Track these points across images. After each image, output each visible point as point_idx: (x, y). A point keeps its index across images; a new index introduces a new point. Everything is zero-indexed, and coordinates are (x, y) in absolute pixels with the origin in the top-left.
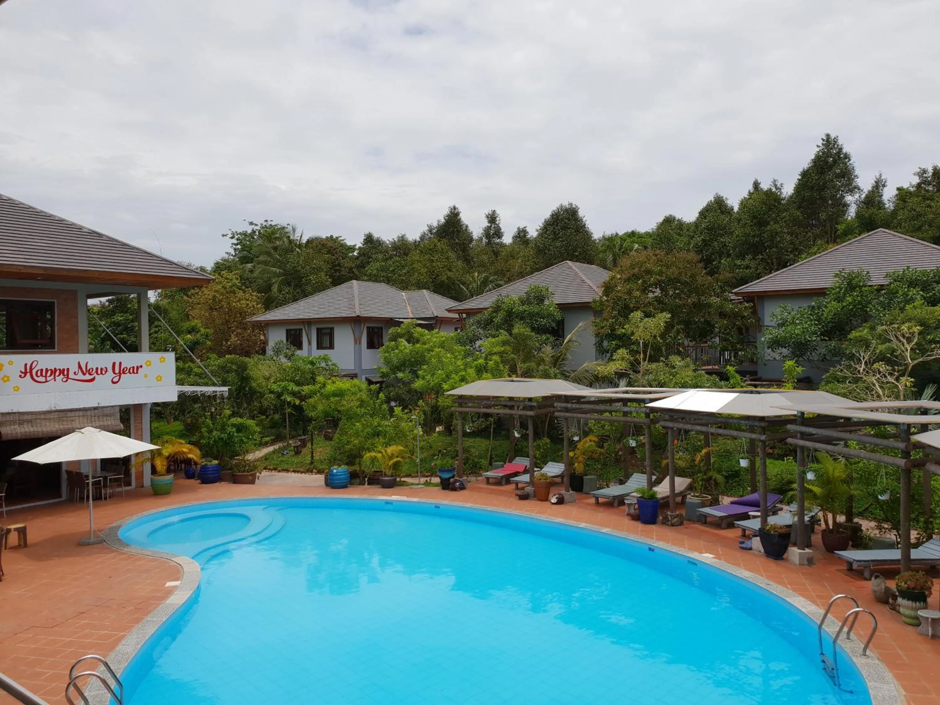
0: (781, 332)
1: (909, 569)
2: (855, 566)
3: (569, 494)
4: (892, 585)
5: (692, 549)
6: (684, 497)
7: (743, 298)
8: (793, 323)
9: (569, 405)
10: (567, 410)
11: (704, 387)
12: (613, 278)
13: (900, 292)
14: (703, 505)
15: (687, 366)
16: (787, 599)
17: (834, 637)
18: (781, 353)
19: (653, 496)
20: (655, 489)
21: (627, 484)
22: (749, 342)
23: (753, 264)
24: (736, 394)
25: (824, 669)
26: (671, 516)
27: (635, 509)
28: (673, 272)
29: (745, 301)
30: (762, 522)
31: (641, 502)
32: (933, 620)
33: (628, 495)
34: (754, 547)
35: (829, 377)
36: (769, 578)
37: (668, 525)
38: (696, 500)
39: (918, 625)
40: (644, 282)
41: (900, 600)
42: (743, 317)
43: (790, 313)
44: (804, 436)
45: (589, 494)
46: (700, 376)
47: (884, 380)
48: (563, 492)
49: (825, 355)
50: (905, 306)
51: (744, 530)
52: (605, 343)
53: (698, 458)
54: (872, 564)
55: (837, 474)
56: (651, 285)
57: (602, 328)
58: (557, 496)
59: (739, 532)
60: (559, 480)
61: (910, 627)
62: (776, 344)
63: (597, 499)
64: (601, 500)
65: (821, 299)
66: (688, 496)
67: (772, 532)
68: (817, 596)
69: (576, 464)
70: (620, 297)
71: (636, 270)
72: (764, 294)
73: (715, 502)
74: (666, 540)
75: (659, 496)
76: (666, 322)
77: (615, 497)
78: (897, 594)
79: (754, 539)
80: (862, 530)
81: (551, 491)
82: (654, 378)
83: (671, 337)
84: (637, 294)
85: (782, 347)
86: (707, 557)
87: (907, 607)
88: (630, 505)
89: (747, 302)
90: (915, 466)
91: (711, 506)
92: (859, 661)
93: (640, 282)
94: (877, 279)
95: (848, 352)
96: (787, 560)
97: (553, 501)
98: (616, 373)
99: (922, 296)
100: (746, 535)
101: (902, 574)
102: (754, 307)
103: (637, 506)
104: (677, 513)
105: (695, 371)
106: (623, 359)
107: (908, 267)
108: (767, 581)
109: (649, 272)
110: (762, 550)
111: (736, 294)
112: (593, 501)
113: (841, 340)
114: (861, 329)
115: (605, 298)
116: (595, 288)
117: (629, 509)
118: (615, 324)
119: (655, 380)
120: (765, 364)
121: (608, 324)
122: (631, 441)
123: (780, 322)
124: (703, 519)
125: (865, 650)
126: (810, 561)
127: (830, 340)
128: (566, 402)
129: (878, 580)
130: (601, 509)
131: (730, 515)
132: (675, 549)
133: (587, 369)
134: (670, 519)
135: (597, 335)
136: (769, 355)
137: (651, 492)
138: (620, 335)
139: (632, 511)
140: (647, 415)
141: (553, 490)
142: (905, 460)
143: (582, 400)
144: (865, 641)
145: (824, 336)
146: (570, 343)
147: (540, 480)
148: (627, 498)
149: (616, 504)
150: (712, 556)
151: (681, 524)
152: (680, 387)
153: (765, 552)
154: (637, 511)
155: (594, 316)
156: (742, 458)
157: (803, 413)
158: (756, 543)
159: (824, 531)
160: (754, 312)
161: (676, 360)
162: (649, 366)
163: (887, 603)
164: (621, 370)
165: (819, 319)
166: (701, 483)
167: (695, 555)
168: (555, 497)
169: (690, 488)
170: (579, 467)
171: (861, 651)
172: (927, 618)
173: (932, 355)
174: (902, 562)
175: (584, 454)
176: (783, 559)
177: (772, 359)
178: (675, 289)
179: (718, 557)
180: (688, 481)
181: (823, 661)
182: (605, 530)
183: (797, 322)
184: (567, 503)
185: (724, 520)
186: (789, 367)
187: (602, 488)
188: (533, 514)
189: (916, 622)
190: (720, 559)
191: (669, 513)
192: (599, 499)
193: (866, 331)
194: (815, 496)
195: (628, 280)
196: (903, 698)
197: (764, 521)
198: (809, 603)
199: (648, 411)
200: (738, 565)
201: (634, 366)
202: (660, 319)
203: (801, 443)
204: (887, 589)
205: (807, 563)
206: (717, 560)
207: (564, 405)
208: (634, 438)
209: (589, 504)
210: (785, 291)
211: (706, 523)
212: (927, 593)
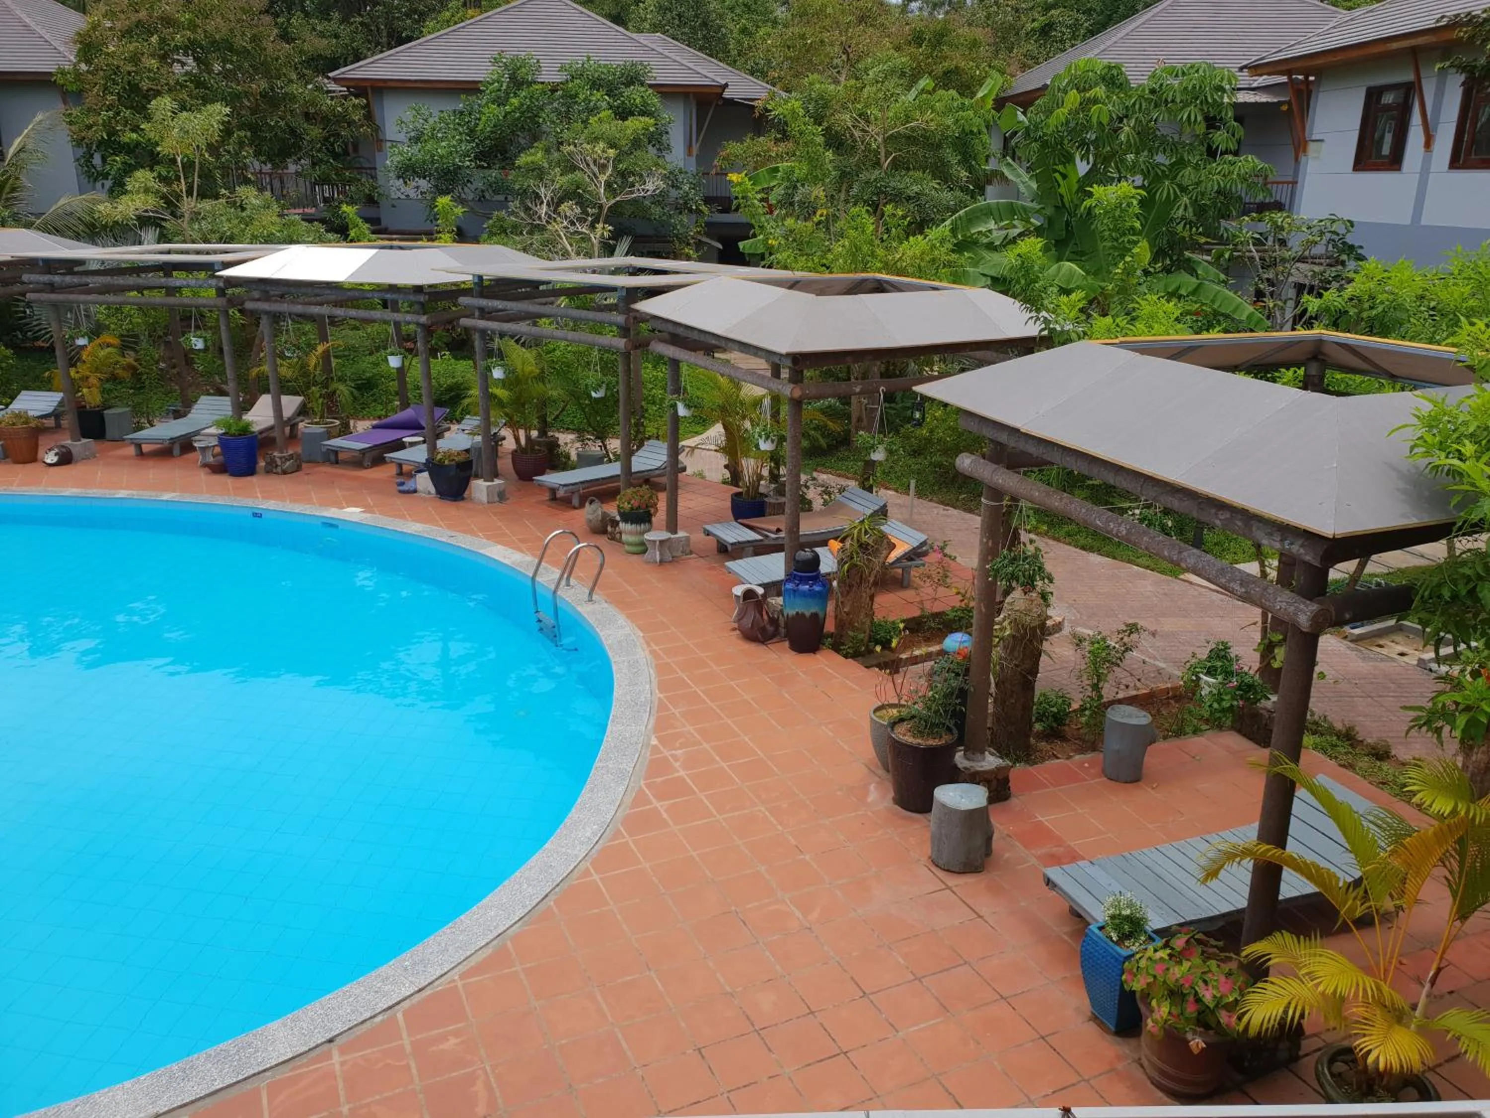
0: (415, 152)
1: (630, 485)
2: (561, 493)
3: (79, 446)
4: (612, 510)
5: (326, 503)
6: (294, 427)
7: (348, 91)
8: (433, 137)
9: (57, 279)
10: (52, 288)
11: (304, 242)
12: (95, 27)
13: (582, 97)
14: (330, 436)
15: (267, 207)
16: (481, 551)
17: (553, 587)
18: (417, 187)
19: (245, 430)
20: (248, 417)
21: (190, 416)
22: (362, 168)
23: (345, 31)
24: (374, 251)
25: (541, 629)
26: (281, 458)
27: (214, 456)
28: (216, 26)
29: (351, 94)
30: (429, 450)
31: (225, 441)
32: (661, 542)
33: (197, 433)
34: (420, 487)
35: (493, 226)
36: (449, 527)
37: (277, 473)
38: (318, 429)
39: (645, 552)
40: (162, 41)
41: (622, 525)
42: (350, 123)
43: (426, 120)
44: (485, 314)
45: (124, 440)
46: (293, 223)
47: (572, 229)
48: (68, 442)
49: (483, 191)
50: (588, 119)
51: (400, 466)
52: (97, 160)
53: (313, 361)
54: (581, 486)
55: (528, 369)
56: (177, 49)
57: (89, 127)
58: (56, 450)
59: (392, 470)
60: (50, 422)
61: (635, 557)
62: (408, 171)
63: (139, 446)
64: (146, 448)
65: (473, 98)
66: (301, 425)
67: (446, 462)
68: (519, 540)
69: (85, 390)
70: (118, 67)
71: (143, 14)
72: (381, 85)
73: (345, 430)
74: (281, 498)
75: (256, 428)
76: (223, 123)
77: (173, 440)
78: (618, 518)
79: (419, 475)
80: (559, 446)
81: (40, 443)
82: (210, 227)
83: (229, 152)
84: (154, 63)
85: (420, 178)
86: (353, 513)
87: (631, 533)
88: (204, 449)
89: (356, 96)
90: (636, 347)
91: (339, 436)
92: (585, 610)
93: (154, 39)
94: (550, 75)
95: (517, 187)
96: (471, 499)
97: (49, 461)
98: (139, 218)
99: (608, 103)
100: (404, 473)
101: (622, 493)
102: (368, 105)
103: (218, 450)
104: (291, 452)
105: (281, 216)
106: (147, 191)
107: (589, 58)
108: (449, 533)
109: (168, 21)
110: (433, 490)
111: (336, 80)
112: (131, 450)
113: (503, 168)
114: (532, 151)
115: (83, 67)
116: (56, 44)
117: (204, 457)
118: (113, 121)
119: (213, 231)
120: (394, 206)
121: (101, 122)
122: (194, 339)
123: (413, 134)
124: (332, 457)
125: (590, 594)
126: (502, 496)
127: (489, 167)
128: (50, 273)
129: (594, 506)
130: (150, 463)
131: (376, 446)
132: (298, 508)
133: (68, 209)
134: (279, 463)
135: (79, 142)
136: (399, 190)
137: (241, 424)
138: (128, 144)
139: (210, 459)
140: (221, 292)
141: (44, 442)
142: (625, 340)
143: (76, 269)
144: (591, 584)
145: (481, 160)
146: (22, 155)
147: (14, 424)
148: (197, 438)
149: (176, 450)
150: (358, 510)
151: (298, 469)
152: (261, 243)
153: (439, 492)
154: (221, 458)
155: (65, 102)
156: (392, 354)
157: (480, 278)
158: (424, 481)
159: (514, 453)
160: (369, 116)
161: (248, 194)
162: (199, 206)
163: (605, 532)
164: (146, 211)
165: (472, 132)
166: (320, 401)
167: (332, 513)
168: (53, 452)
169: (303, 411)
170: (92, 396)
171: (586, 597)
172: (654, 541)
173: (632, 192)
174: (622, 478)
175: (97, 370)
176: (463, 499)
177: (403, 197)
178: (225, 61)
179: (368, 509)
180: (298, 400)
181: (540, 621)
182: (166, 496)
183: (440, 135)
184: (77, 462)
185: (367, 455)
186: (443, 207)
187: (142, 428)
188: (14, 488)
189: (642, 548)
190: (372, 512)
191: (276, 454)
192: (143, 446)
193: (539, 155)
194: (501, 404)
195: (127, 33)
196: (642, 641)
197: (433, 449)
198: (510, 551)
199: (221, 284)
200: (403, 517)
201: (171, 203)
202: (211, 115)
203: (482, 324)
204: (605, 515)
205: (496, 499)
206: (369, 515)
207: (46, 278)
208: (199, 333)
209: (125, 458)
210: (416, 81)
211: (337, 462)
212: (652, 511)
